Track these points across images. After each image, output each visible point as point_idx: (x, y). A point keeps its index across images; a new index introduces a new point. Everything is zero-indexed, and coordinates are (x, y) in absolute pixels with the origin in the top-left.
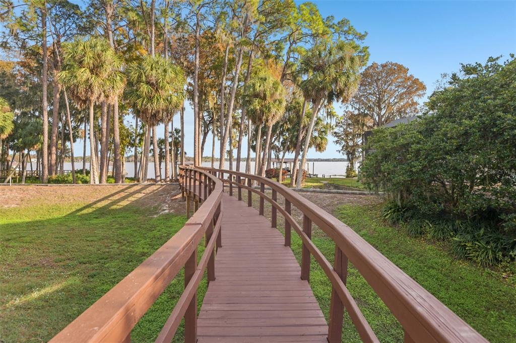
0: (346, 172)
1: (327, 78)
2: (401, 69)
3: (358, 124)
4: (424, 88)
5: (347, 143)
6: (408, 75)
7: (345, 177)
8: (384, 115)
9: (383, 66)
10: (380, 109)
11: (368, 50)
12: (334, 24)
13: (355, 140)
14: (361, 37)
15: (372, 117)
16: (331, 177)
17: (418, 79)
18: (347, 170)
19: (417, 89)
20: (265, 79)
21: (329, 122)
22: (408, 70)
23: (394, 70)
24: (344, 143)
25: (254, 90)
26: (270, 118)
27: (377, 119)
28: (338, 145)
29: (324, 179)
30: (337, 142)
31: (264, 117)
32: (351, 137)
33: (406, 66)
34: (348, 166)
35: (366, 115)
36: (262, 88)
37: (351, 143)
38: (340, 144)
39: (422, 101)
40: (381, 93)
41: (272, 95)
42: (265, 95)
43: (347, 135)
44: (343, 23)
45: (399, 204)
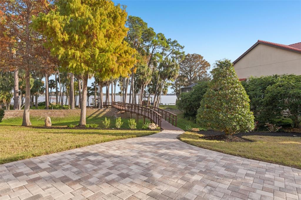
0: (176, 102)
1: (168, 72)
2: (200, 57)
3: (181, 81)
4: (209, 65)
5: (177, 89)
6: (203, 59)
7: (175, 105)
8: (192, 77)
9: (193, 55)
10: (191, 74)
11: (185, 53)
12: (171, 42)
13: (180, 87)
14: (182, 48)
15: (187, 77)
16: (169, 105)
17: (207, 62)
18: (176, 101)
19: (207, 66)
20: (144, 67)
21: (168, 82)
22: (203, 57)
23: (197, 57)
24: (175, 88)
25: (140, 71)
26: (146, 82)
27: (190, 78)
28: (172, 89)
29: (166, 106)
30: (172, 88)
31: (144, 82)
32: (178, 86)
33: (202, 56)
34: (177, 99)
35: (185, 77)
36: (143, 71)
37: (178, 89)
38: (173, 89)
39: (209, 71)
40: (191, 67)
41: (147, 74)
42: (144, 74)
43: (176, 85)
44: (175, 42)
45: (186, 113)
